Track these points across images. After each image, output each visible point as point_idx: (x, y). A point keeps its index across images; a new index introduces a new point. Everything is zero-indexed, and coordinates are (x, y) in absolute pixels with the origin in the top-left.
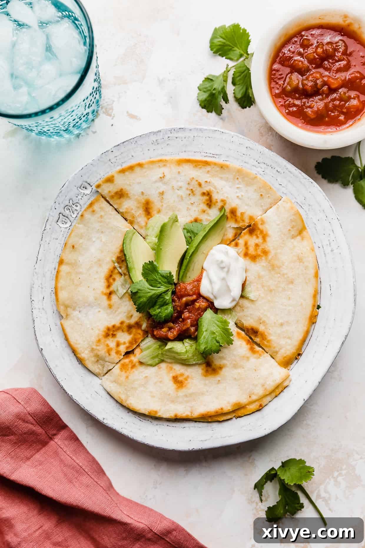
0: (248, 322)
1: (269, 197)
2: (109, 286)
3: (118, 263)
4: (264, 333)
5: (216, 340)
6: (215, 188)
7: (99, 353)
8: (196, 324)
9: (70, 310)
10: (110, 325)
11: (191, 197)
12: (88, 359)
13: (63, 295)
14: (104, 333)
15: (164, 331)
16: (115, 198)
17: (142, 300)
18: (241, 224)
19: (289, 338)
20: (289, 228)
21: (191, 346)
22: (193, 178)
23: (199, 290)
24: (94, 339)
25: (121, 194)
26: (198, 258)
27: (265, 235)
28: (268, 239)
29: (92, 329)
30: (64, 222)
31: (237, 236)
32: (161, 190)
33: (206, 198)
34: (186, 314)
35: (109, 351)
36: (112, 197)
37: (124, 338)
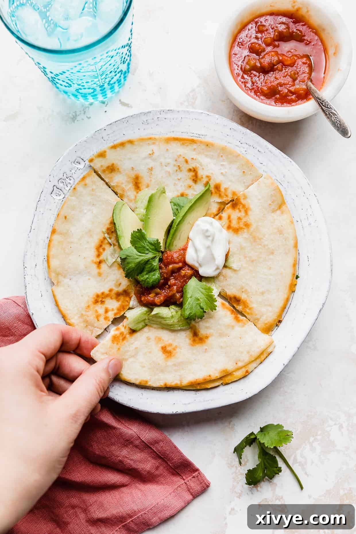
0: (231, 291)
1: (251, 174)
2: (99, 256)
3: (108, 234)
4: (246, 301)
5: (200, 306)
6: (201, 165)
7: (88, 319)
8: (182, 291)
9: (61, 278)
10: (99, 293)
11: (178, 173)
12: (77, 325)
13: (54, 263)
14: (93, 300)
15: (151, 297)
16: (107, 172)
17: (130, 265)
18: (225, 199)
19: (270, 305)
20: (270, 202)
21: (177, 312)
22: (180, 155)
23: (184, 258)
24: (84, 305)
25: (112, 169)
26: (184, 227)
27: (247, 209)
28: (250, 213)
29: (82, 296)
30: (58, 194)
31: (221, 210)
32: (150, 167)
33: (192, 174)
34: (172, 281)
35: (98, 317)
36: (104, 171)
37: (113, 305)
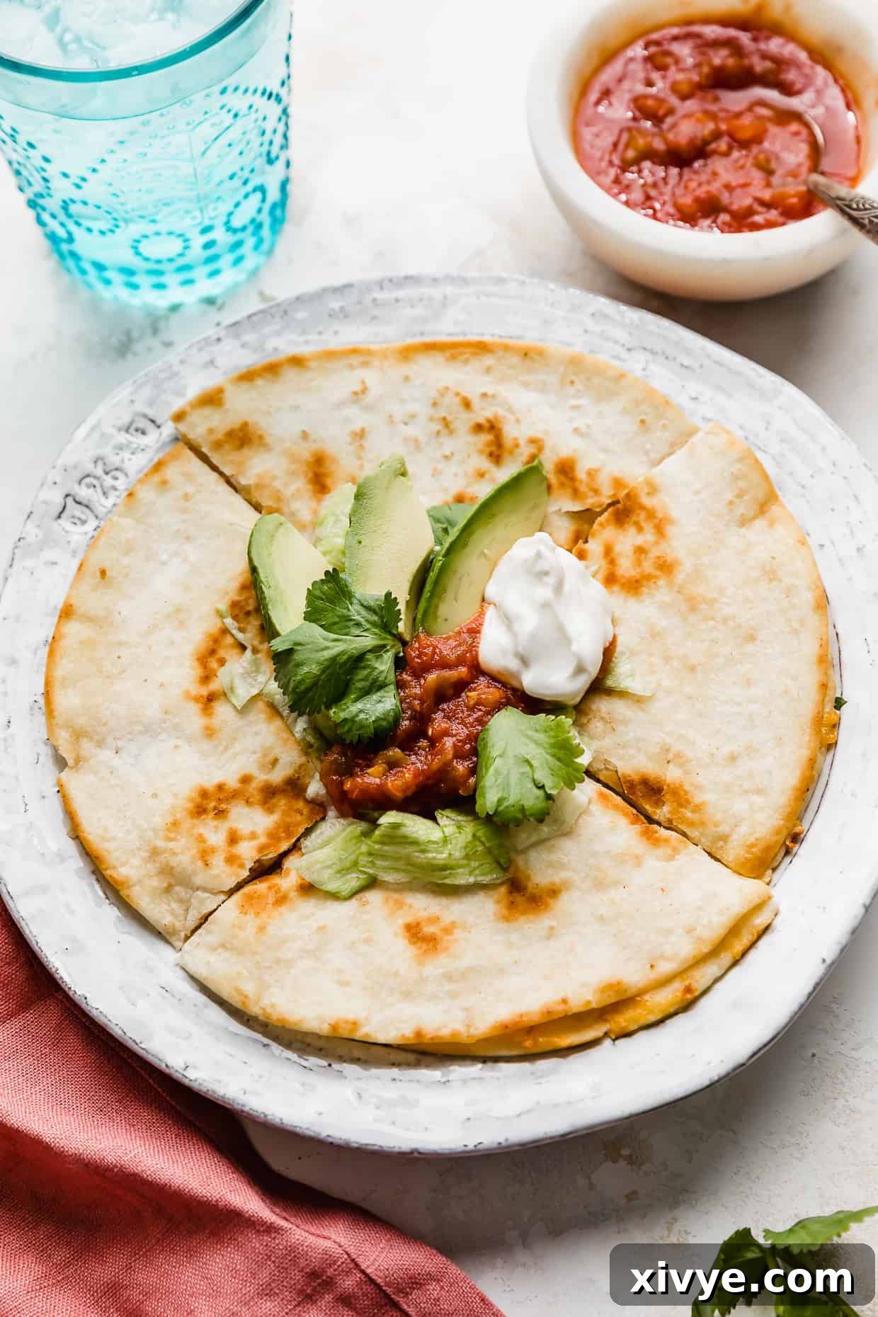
0: (631, 764)
1: (664, 425)
2: (206, 678)
3: (235, 618)
4: (681, 786)
5: (534, 781)
6: (510, 410)
7: (174, 861)
8: (473, 750)
9: (87, 746)
10: (210, 782)
11: (444, 439)
12: (140, 881)
14: (190, 806)
15: (373, 777)
16: (227, 447)
17: (306, 669)
18: (590, 502)
19: (759, 791)
20: (729, 496)
21: (459, 827)
22: (447, 388)
23: (473, 648)
24: (159, 821)
25: (242, 438)
27: (660, 521)
28: (671, 531)
29: (155, 796)
30: (79, 519)
31: (581, 534)
32: (357, 427)
33: (487, 437)
34: (439, 722)
35: (205, 855)
36: (218, 445)
37: (253, 821)
